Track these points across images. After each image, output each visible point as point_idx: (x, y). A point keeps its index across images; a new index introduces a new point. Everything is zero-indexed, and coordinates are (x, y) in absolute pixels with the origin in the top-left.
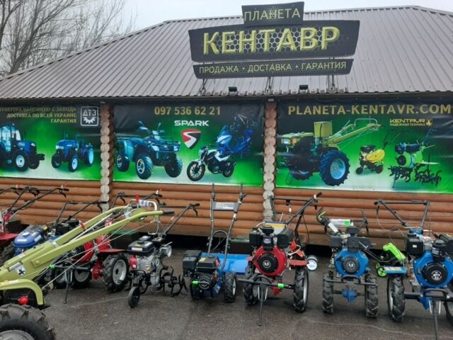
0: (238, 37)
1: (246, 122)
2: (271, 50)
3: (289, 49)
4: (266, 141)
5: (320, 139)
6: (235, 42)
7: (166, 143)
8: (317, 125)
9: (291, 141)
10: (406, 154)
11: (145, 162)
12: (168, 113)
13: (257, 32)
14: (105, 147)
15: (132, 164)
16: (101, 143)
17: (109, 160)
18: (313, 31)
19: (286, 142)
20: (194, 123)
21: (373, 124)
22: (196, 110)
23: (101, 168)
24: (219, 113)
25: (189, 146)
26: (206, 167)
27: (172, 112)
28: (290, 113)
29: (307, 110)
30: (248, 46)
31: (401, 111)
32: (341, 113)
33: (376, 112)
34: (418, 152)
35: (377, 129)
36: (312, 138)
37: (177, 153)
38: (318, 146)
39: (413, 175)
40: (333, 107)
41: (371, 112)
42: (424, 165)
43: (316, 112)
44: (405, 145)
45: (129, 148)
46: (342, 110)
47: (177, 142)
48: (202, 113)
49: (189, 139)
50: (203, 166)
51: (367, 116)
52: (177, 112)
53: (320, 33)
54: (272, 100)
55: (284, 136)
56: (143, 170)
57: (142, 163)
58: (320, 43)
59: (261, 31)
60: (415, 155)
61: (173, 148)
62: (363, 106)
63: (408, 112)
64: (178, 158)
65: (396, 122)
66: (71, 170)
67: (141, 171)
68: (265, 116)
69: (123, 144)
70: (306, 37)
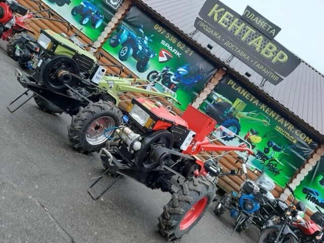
0: (233, 21)
1: (202, 70)
2: (246, 41)
3: (255, 48)
4: (205, 89)
5: (234, 109)
6: (229, 22)
7: (148, 49)
8: (238, 101)
9: (218, 99)
10: (271, 149)
11: (129, 51)
12: (162, 33)
13: (245, 26)
14: (111, 25)
15: (120, 46)
16: (111, 21)
17: (108, 34)
18: (275, 48)
19: (215, 98)
20: (173, 50)
21: (266, 122)
22: (179, 43)
23: (100, 35)
24: (190, 55)
25: (160, 60)
26: (161, 79)
27: (165, 34)
28: (228, 84)
29: (239, 89)
30: (235, 30)
31: (285, 125)
32: (255, 104)
33: (273, 116)
34: (278, 152)
35: (266, 126)
36: (230, 106)
37: (150, 59)
38: (230, 112)
39: (267, 162)
40: (253, 98)
41: (270, 114)
42: (276, 161)
43: (242, 94)
44: (275, 144)
45: (124, 36)
46: (256, 102)
47: (155, 53)
48: (181, 48)
49: (164, 57)
50: (160, 78)
51: (267, 115)
52: (167, 36)
53: (277, 52)
54: (225, 69)
55: (216, 94)
56: (124, 55)
57: (126, 50)
58: (273, 58)
59: (247, 27)
60: (275, 152)
61: (150, 55)
62: (269, 108)
63: (289, 128)
64: (149, 62)
65: (279, 129)
66: (81, 23)
67: (122, 54)
68: (214, 75)
69: (123, 31)
70: (268, 49)
